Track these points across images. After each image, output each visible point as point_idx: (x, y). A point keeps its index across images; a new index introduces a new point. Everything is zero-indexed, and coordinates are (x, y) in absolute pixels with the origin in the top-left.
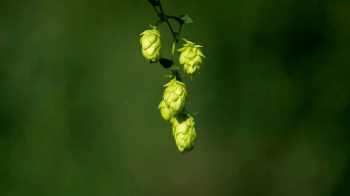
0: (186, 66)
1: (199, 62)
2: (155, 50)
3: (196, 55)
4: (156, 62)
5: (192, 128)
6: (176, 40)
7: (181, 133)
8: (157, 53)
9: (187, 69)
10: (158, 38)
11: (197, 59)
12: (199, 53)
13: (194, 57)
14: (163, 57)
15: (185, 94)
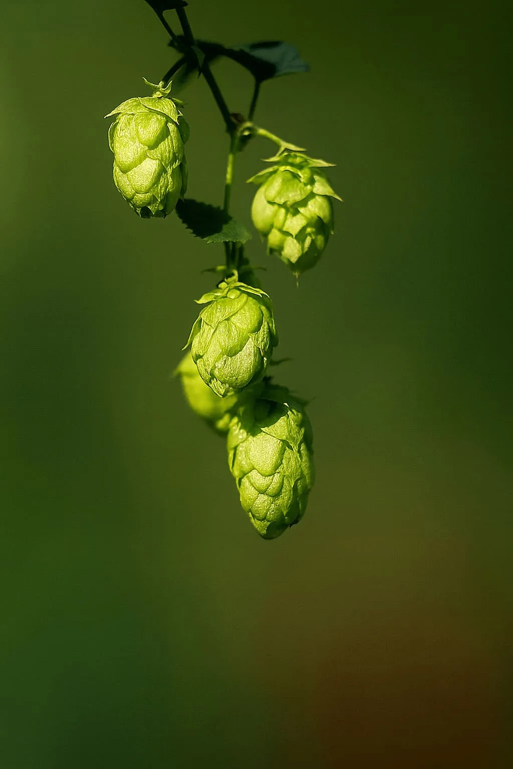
0: (274, 238)
1: (319, 218)
2: (162, 170)
3: (312, 195)
4: (163, 213)
5: (296, 449)
6: (237, 141)
7: (254, 472)
8: (169, 182)
9: (281, 248)
10: (171, 127)
11: (316, 208)
12: (321, 187)
13: (304, 203)
14: (187, 196)
15: (269, 328)
